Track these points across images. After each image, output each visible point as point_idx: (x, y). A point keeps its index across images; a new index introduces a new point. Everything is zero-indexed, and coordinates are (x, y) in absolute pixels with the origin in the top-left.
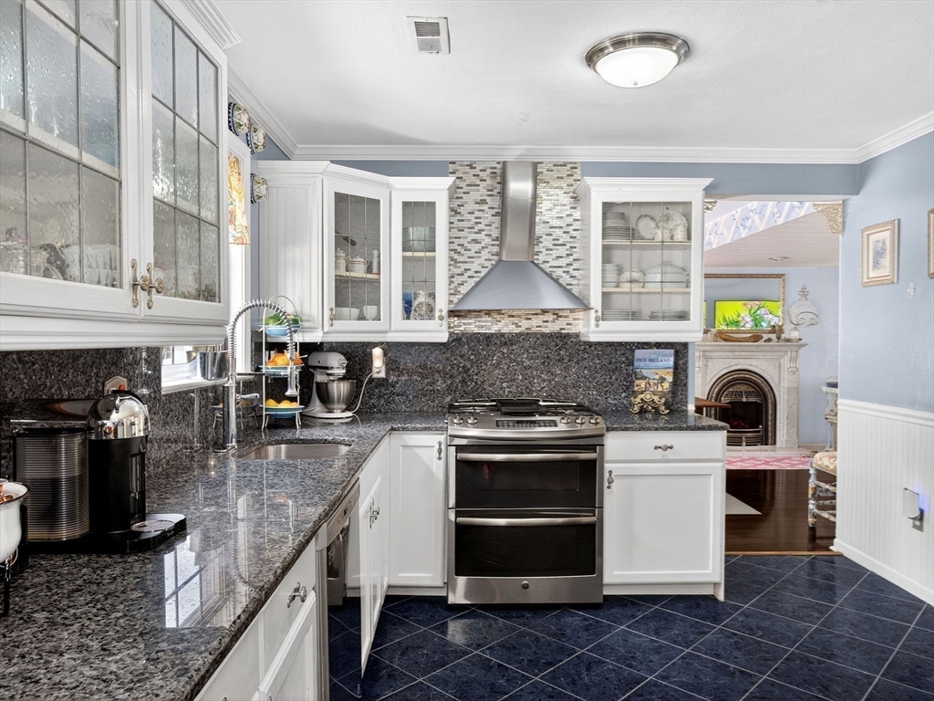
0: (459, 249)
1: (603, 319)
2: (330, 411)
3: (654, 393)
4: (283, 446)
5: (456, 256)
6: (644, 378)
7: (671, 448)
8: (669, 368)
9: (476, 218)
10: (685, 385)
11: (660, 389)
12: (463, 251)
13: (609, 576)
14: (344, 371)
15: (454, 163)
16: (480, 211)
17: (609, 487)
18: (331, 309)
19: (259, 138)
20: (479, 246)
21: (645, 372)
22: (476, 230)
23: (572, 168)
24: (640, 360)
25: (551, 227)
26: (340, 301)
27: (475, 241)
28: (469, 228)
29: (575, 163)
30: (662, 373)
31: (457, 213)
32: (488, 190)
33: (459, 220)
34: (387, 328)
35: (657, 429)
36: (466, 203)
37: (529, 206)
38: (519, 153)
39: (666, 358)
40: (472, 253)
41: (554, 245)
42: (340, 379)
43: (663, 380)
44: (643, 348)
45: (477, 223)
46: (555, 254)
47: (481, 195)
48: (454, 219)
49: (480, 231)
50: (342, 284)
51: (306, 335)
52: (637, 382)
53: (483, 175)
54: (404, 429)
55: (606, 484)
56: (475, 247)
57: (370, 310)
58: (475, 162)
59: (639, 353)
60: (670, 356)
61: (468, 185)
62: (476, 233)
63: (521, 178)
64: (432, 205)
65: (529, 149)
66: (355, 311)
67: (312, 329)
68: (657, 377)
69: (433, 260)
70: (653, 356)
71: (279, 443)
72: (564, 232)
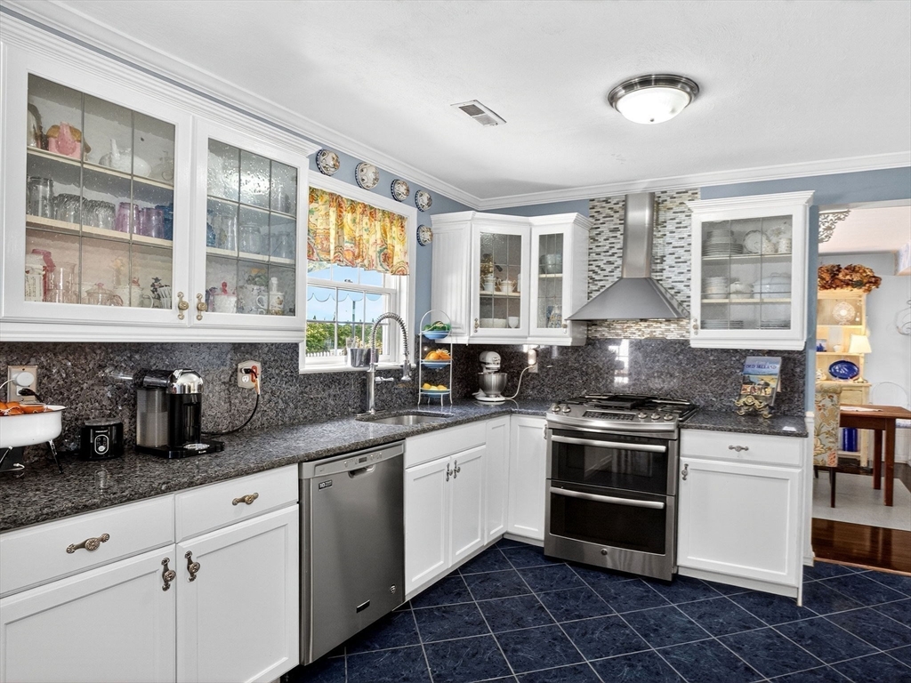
0: (596, 269)
1: (702, 328)
2: (487, 396)
3: (756, 398)
4: (411, 417)
5: (594, 276)
6: (751, 383)
7: (747, 449)
8: (776, 374)
9: (610, 243)
10: (803, 392)
11: (763, 394)
12: (599, 272)
13: (683, 560)
14: (499, 366)
15: (593, 200)
16: (613, 237)
17: (684, 479)
18: (476, 320)
19: (424, 200)
20: (613, 266)
21: (752, 378)
22: (610, 253)
23: (693, 194)
24: (749, 366)
25: (674, 247)
26: (484, 314)
27: (610, 263)
28: (605, 252)
29: (696, 189)
30: (767, 379)
31: (595, 240)
32: (621, 220)
33: (597, 246)
34: (527, 334)
35: (730, 430)
36: (603, 232)
37: (646, 231)
38: (644, 186)
39: (773, 365)
40: (606, 273)
41: (676, 262)
42: (495, 372)
43: (767, 385)
44: (758, 355)
45: (611, 247)
46: (676, 270)
47: (616, 224)
48: (593, 246)
49: (613, 255)
50: (485, 301)
51: (458, 338)
52: (745, 386)
53: (616, 207)
54: (519, 413)
55: (681, 476)
56: (609, 268)
57: (513, 320)
58: (610, 198)
59: (750, 360)
60: (777, 363)
61: (604, 217)
62: (610, 256)
63: (641, 207)
64: (560, 236)
65: (651, 182)
66: (502, 321)
67: (461, 334)
68: (762, 382)
69: (560, 280)
70: (761, 363)
71: (408, 414)
72: (686, 251)
